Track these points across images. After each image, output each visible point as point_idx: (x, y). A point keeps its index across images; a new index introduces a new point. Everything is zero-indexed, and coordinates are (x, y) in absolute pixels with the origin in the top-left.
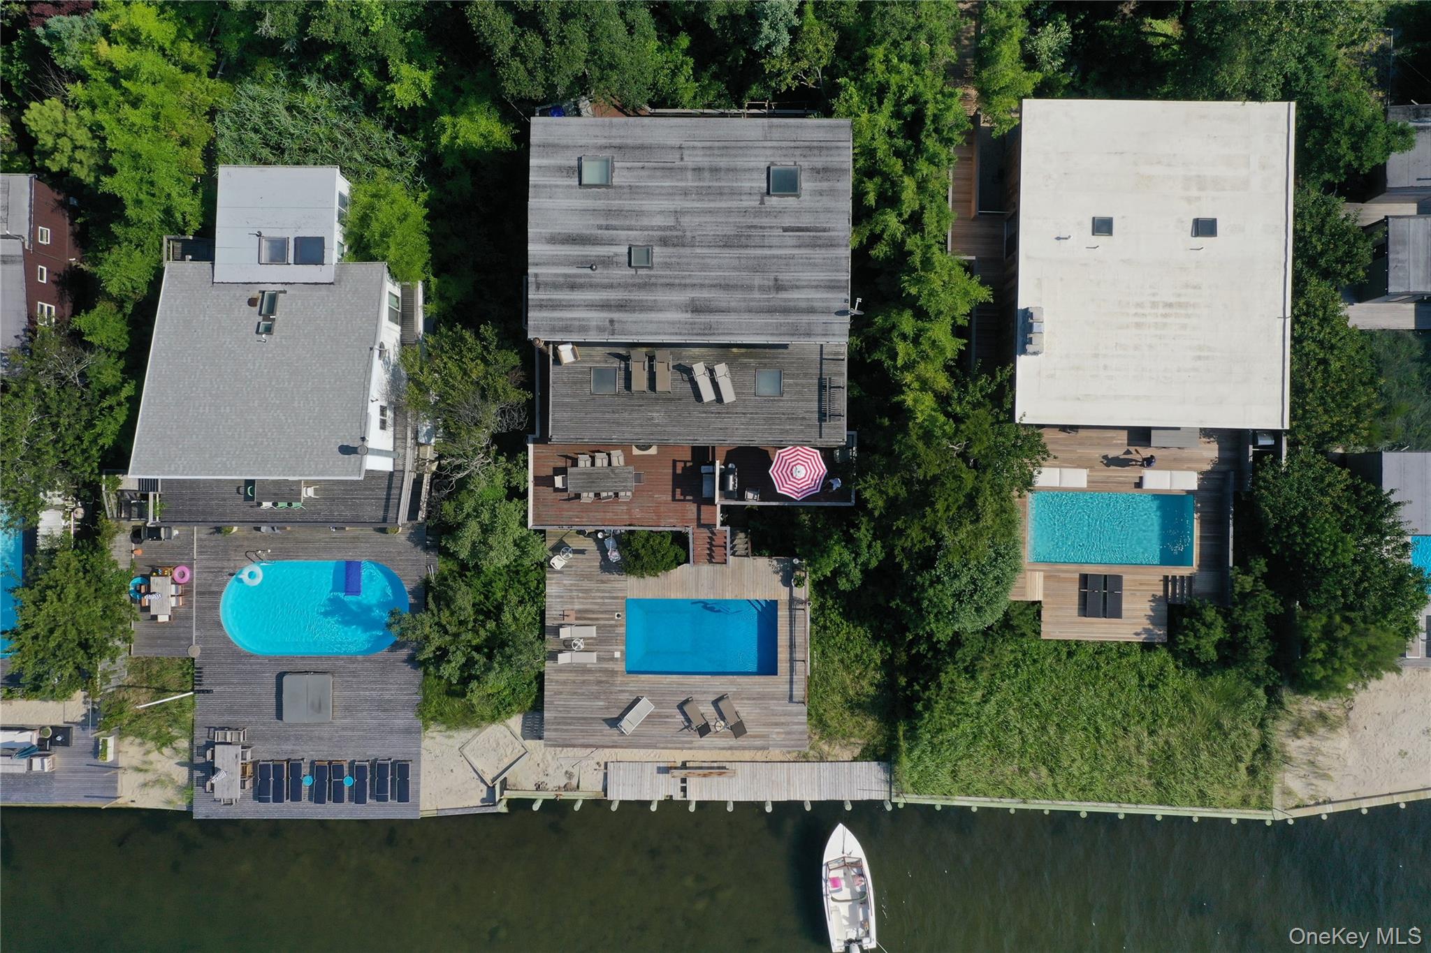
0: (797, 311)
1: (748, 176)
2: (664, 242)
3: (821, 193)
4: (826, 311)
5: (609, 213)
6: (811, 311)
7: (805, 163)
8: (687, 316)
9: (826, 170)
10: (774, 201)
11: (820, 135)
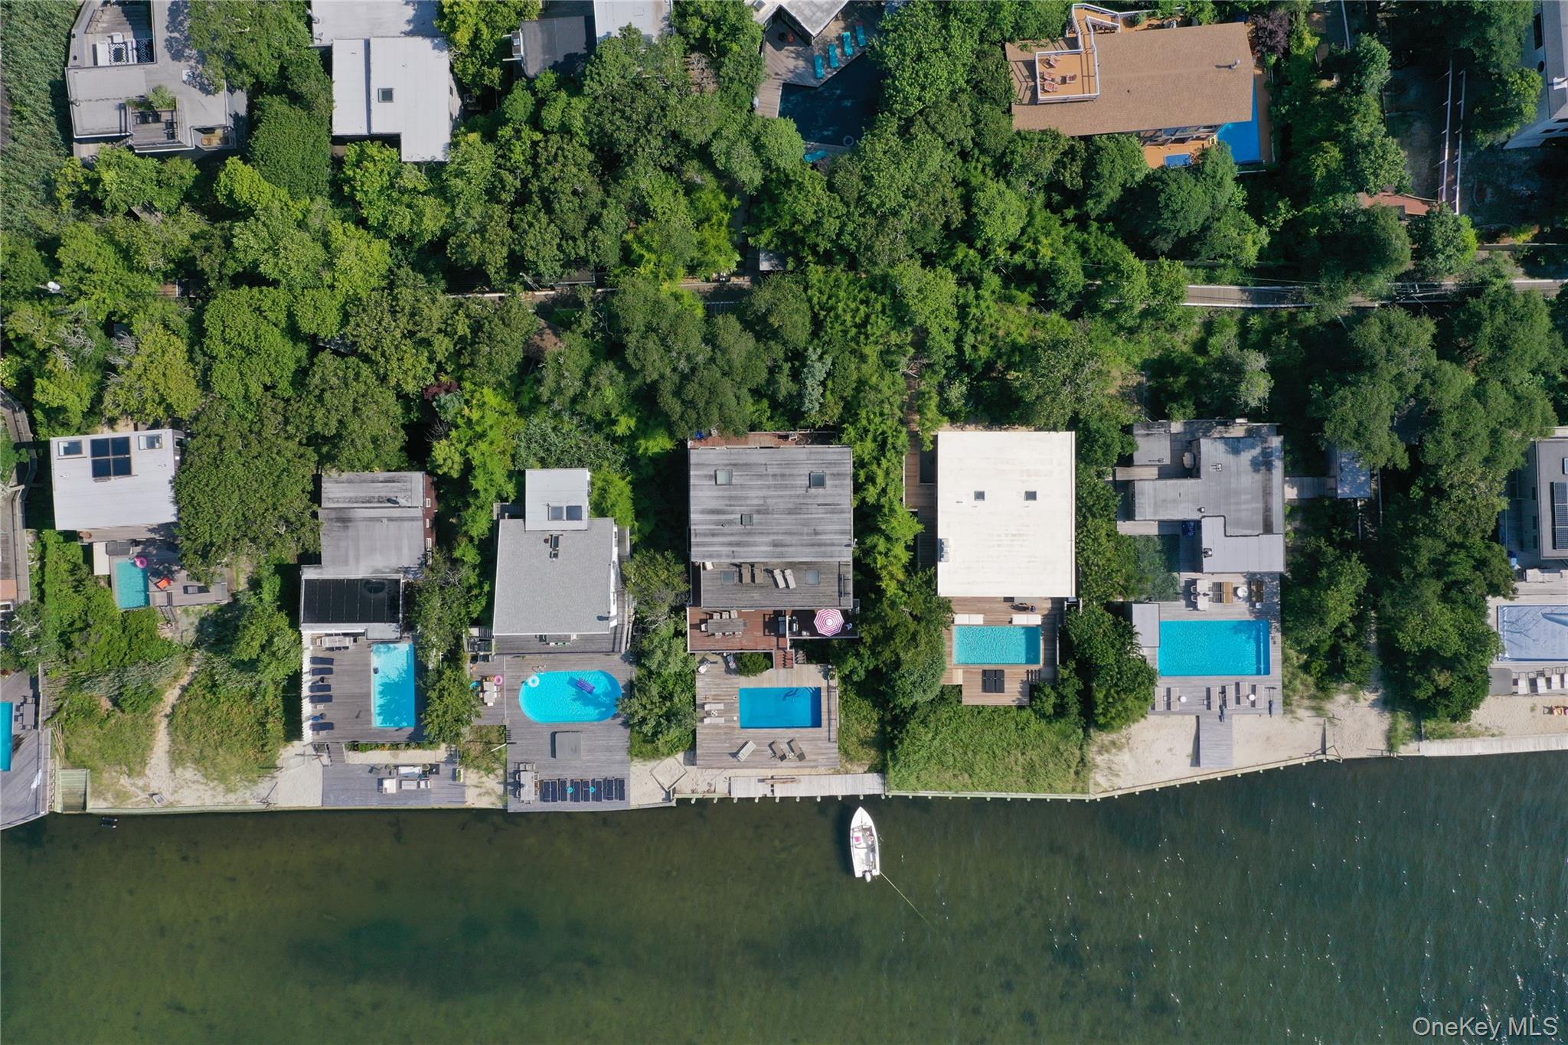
0: (825, 545)
1: (799, 478)
2: (759, 512)
3: (836, 486)
4: (840, 545)
5: (731, 498)
6: (833, 545)
7: (827, 471)
8: (770, 549)
9: (838, 474)
10: (813, 491)
11: (835, 457)
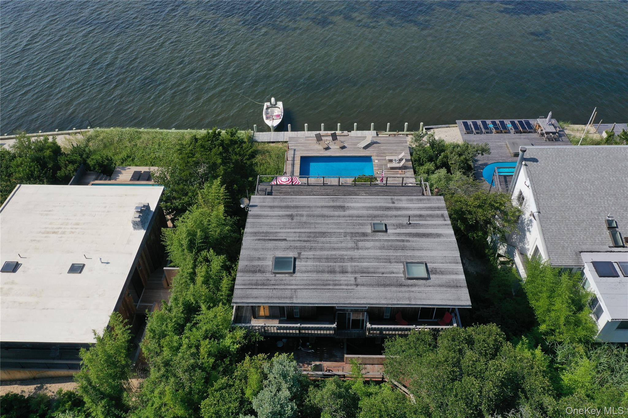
1: (309, 268)
2: (364, 234)
3: (259, 259)
4: (262, 207)
5: (403, 248)
6: (271, 207)
7: (269, 276)
8: (347, 205)
9: (254, 272)
10: (291, 254)
